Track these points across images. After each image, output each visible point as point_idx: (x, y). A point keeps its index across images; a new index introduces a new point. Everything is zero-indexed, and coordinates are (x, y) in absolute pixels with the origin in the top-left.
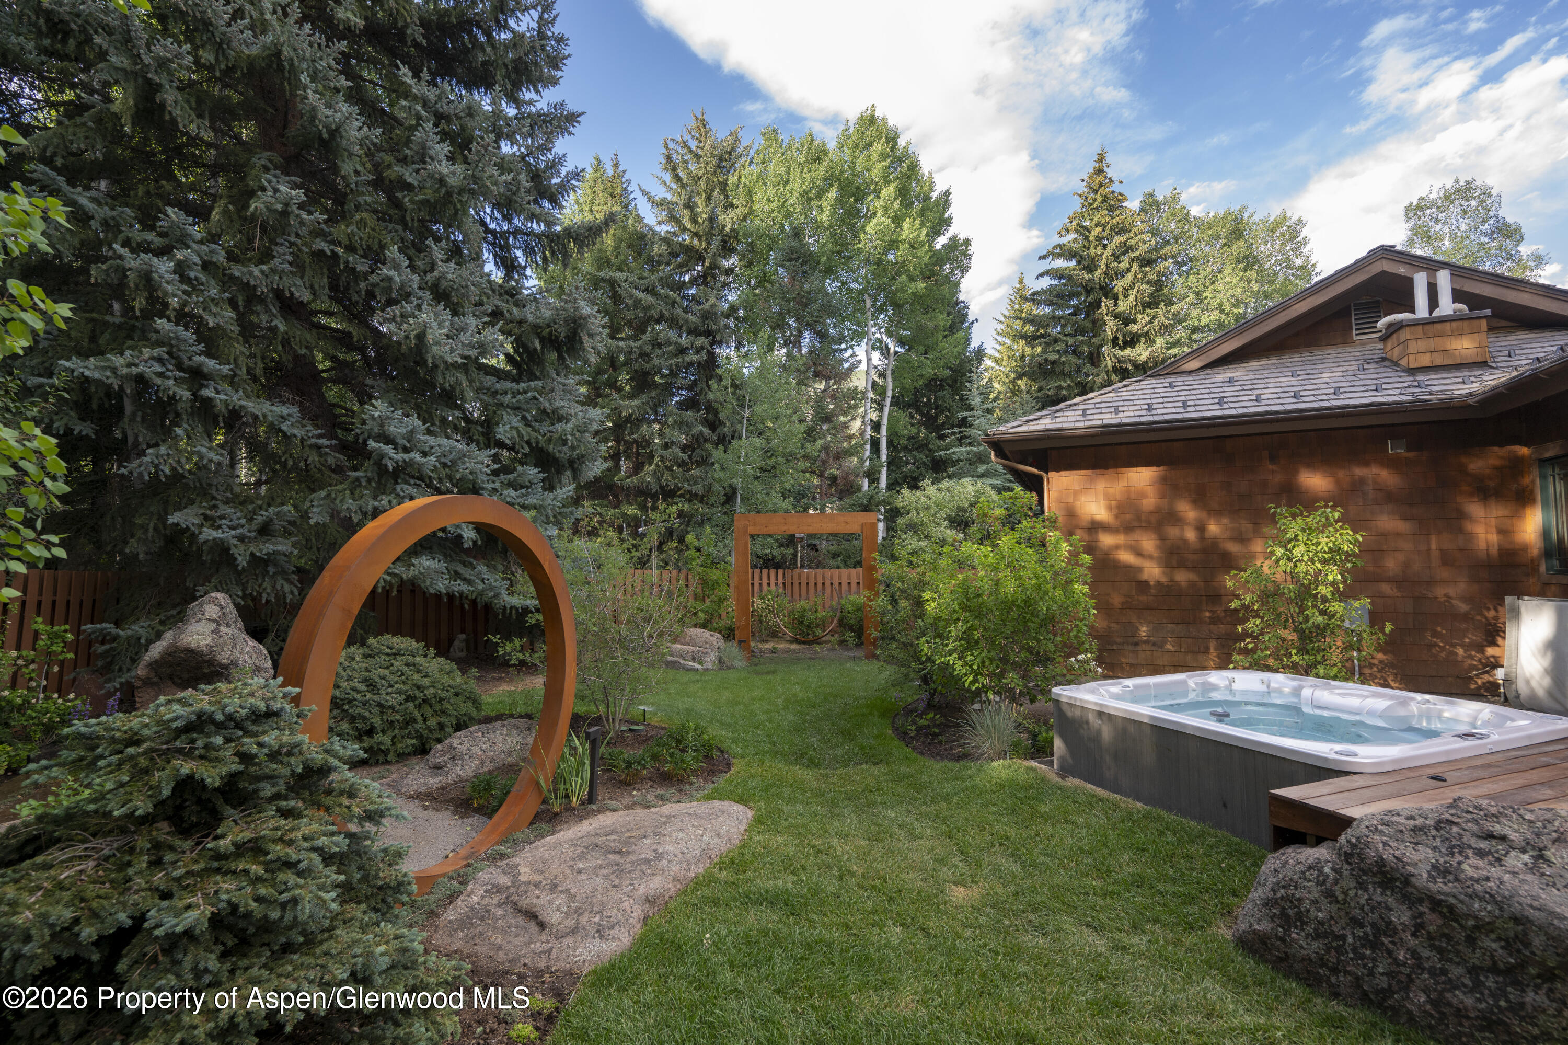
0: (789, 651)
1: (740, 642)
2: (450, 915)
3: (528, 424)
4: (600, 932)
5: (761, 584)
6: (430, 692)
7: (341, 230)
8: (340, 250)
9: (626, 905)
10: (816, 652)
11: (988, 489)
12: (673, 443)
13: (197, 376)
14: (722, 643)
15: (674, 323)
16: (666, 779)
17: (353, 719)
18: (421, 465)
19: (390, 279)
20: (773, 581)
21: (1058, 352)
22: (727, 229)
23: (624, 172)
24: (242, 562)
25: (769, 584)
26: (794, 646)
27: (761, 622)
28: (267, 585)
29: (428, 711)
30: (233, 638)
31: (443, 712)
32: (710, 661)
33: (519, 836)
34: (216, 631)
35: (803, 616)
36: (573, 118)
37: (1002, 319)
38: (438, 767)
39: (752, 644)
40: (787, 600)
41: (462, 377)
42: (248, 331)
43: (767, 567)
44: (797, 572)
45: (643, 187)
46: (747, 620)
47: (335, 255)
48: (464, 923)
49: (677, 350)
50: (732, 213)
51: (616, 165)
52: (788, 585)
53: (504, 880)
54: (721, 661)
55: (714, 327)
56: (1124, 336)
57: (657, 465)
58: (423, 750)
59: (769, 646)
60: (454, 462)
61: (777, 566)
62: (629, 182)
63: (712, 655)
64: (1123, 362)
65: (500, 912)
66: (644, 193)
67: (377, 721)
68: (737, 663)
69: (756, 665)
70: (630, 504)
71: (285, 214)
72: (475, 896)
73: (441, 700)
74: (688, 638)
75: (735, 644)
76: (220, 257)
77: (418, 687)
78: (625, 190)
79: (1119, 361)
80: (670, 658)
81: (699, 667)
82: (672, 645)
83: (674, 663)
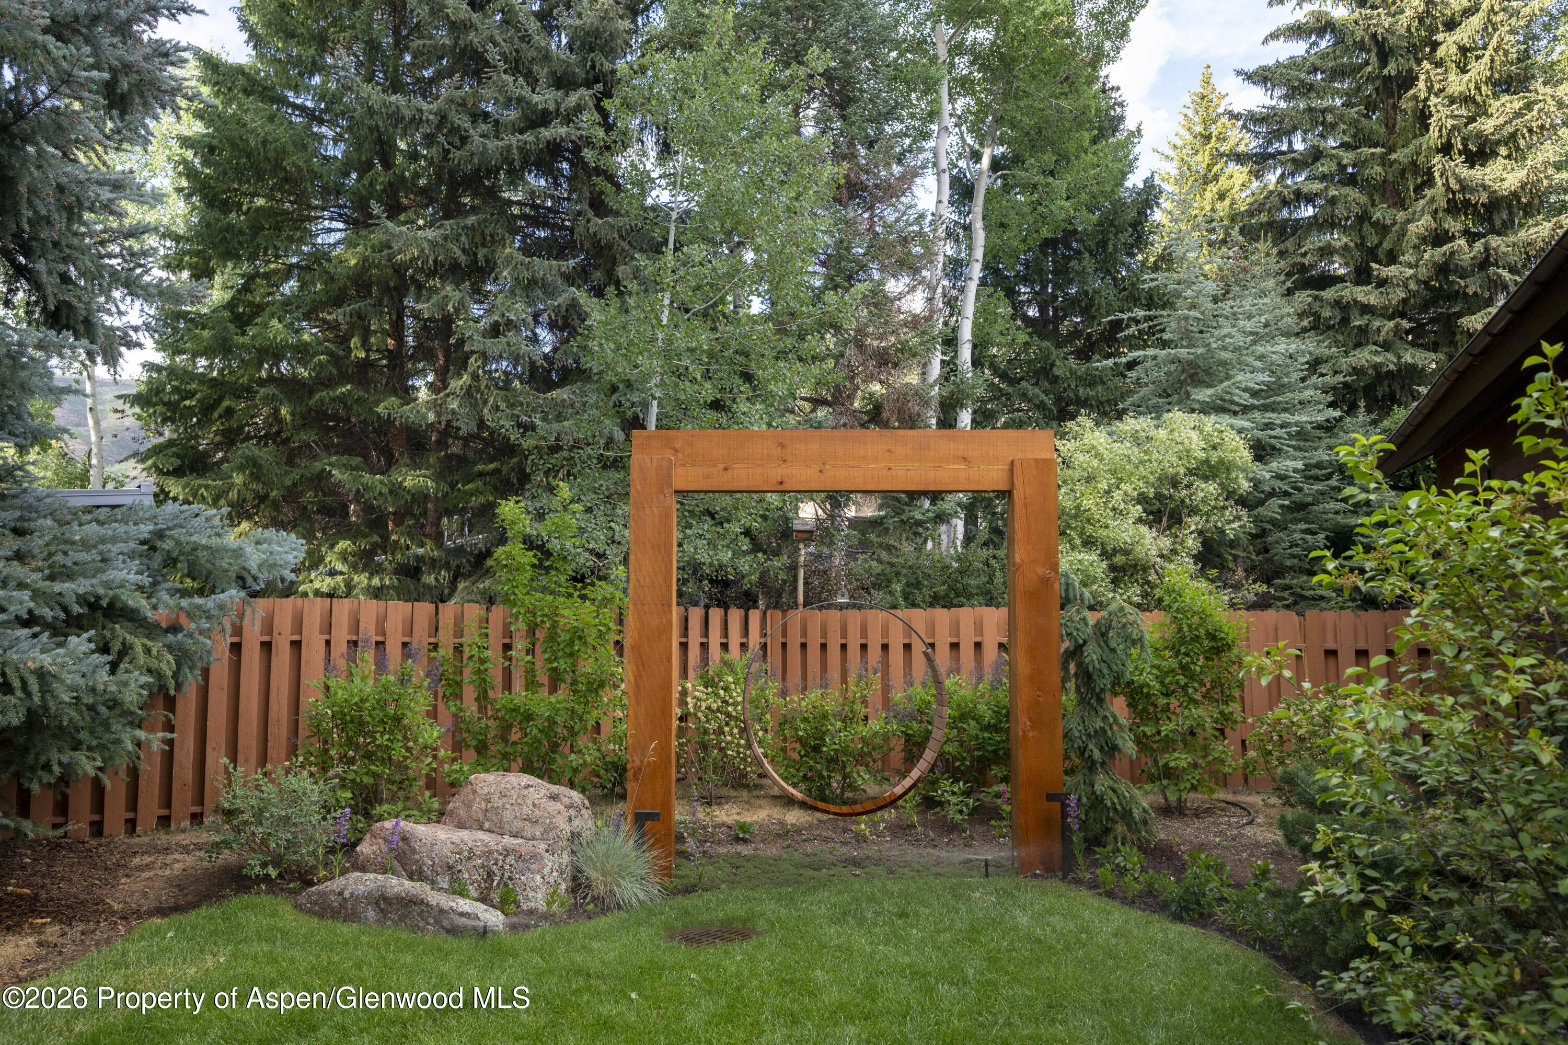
0: (784, 833)
1: (641, 819)
5: (704, 646)
10: (860, 839)
11: (1230, 435)
14: (585, 822)
20: (735, 639)
21: (1323, 178)
25: (725, 646)
26: (794, 817)
27: (704, 747)
32: (544, 881)
35: (820, 735)
37: (1172, 153)
39: (680, 813)
40: (773, 687)
43: (724, 605)
44: (795, 615)
46: (665, 746)
49: (524, 116)
52: (775, 651)
54: (578, 884)
56: (1465, 141)
59: (727, 814)
61: (748, 601)
63: (550, 863)
64: (1473, 190)
68: (630, 891)
69: (688, 890)
70: (415, 466)
74: (478, 806)
75: (626, 822)
79: (1464, 188)
80: (398, 885)
81: (493, 918)
82: (422, 831)
83: (409, 903)
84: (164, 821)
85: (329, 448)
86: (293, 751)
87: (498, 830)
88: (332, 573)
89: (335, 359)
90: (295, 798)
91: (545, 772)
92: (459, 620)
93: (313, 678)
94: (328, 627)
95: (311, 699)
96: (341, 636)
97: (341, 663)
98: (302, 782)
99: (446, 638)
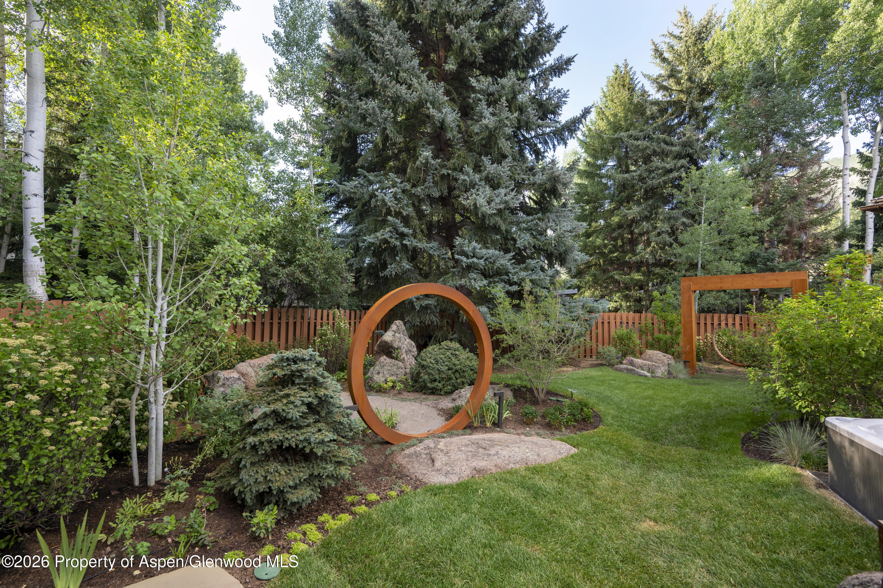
1: (685, 362)
2: (407, 451)
3: (535, 237)
4: (447, 474)
6: (458, 367)
7: (450, 164)
8: (450, 172)
9: (464, 468)
12: (663, 232)
13: (402, 236)
14: (672, 362)
15: (663, 155)
16: (549, 426)
17: (430, 374)
18: (477, 264)
19: (464, 180)
22: (705, 80)
23: (631, 68)
24: (418, 308)
28: (427, 318)
29: (458, 375)
30: (400, 338)
31: (465, 377)
32: (661, 371)
33: (455, 432)
34: (394, 335)
36: (569, 61)
38: (454, 400)
39: (695, 363)
41: (498, 219)
42: (420, 214)
45: (644, 73)
47: (449, 174)
48: (410, 456)
50: (708, 68)
51: (626, 66)
53: (432, 445)
54: (669, 373)
55: (691, 151)
57: (654, 247)
58: (451, 392)
60: (494, 262)
62: (634, 73)
63: (662, 368)
65: (424, 456)
66: (645, 76)
67: (437, 377)
68: (682, 376)
69: (694, 378)
70: (638, 273)
71: (427, 162)
72: (419, 448)
73: (464, 371)
74: (648, 356)
75: (682, 363)
76: (408, 187)
77: (454, 364)
78: (632, 79)
80: (630, 367)
81: (649, 375)
82: (635, 360)
83: (632, 370)
84: (585, 356)
85: (615, 269)
86: (609, 343)
87: (652, 361)
88: (616, 302)
89: (614, 246)
90: (609, 351)
91: (666, 351)
92: (646, 317)
93: (613, 330)
94: (615, 319)
95: (613, 334)
96: (618, 321)
97: (618, 327)
98: (612, 349)
99: (643, 322)
